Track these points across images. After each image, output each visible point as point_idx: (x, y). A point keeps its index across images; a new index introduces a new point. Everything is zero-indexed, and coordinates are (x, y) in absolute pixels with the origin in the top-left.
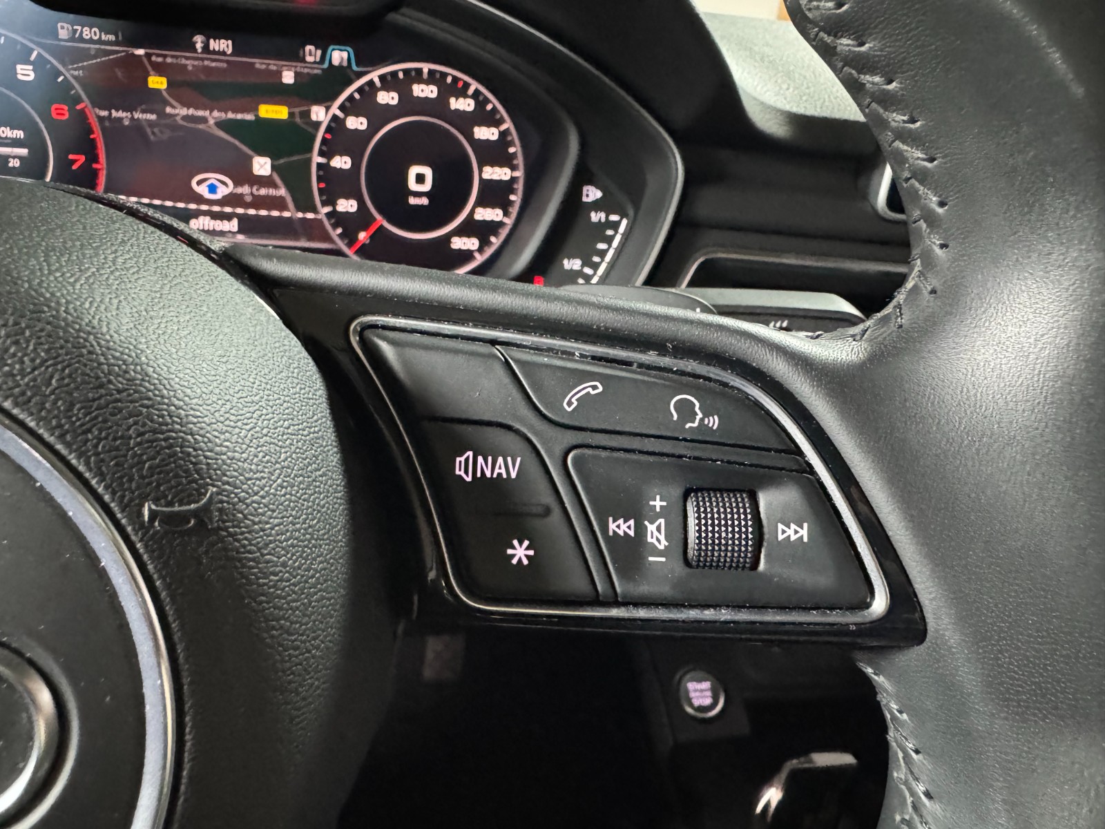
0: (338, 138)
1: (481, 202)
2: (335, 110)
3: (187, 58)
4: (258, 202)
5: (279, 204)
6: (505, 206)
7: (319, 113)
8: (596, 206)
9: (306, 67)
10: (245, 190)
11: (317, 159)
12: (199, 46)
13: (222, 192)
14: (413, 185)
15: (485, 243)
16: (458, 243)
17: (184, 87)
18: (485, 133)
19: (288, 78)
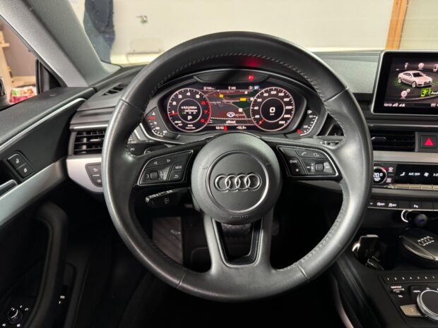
0: (256, 103)
1: (286, 114)
2: (255, 98)
3: (227, 91)
4: (240, 117)
5: (244, 117)
6: (291, 114)
7: (252, 99)
8: (311, 114)
9: (250, 90)
10: (237, 115)
11: (251, 108)
12: (229, 88)
13: (233, 115)
14: (271, 111)
15: (286, 122)
16: (280, 122)
17: (226, 96)
18: (286, 100)
19: (246, 93)
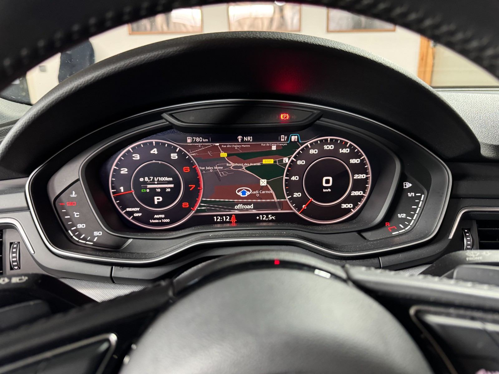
1: (354, 189)
2: (292, 158)
3: (235, 145)
4: (261, 196)
5: (270, 196)
6: (364, 190)
7: (286, 160)
8: (410, 190)
9: (281, 143)
10: (256, 192)
11: (285, 178)
12: (240, 140)
14: (324, 184)
15: (355, 205)
16: (344, 206)
17: (233, 155)
19: (274, 148)
